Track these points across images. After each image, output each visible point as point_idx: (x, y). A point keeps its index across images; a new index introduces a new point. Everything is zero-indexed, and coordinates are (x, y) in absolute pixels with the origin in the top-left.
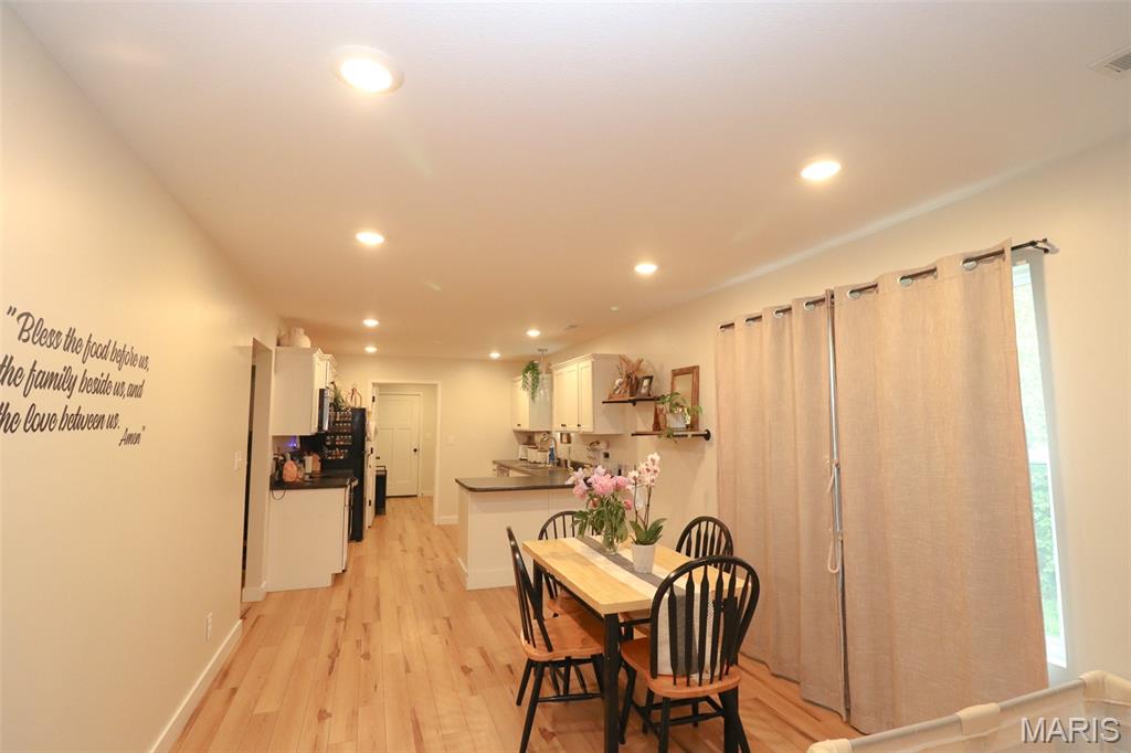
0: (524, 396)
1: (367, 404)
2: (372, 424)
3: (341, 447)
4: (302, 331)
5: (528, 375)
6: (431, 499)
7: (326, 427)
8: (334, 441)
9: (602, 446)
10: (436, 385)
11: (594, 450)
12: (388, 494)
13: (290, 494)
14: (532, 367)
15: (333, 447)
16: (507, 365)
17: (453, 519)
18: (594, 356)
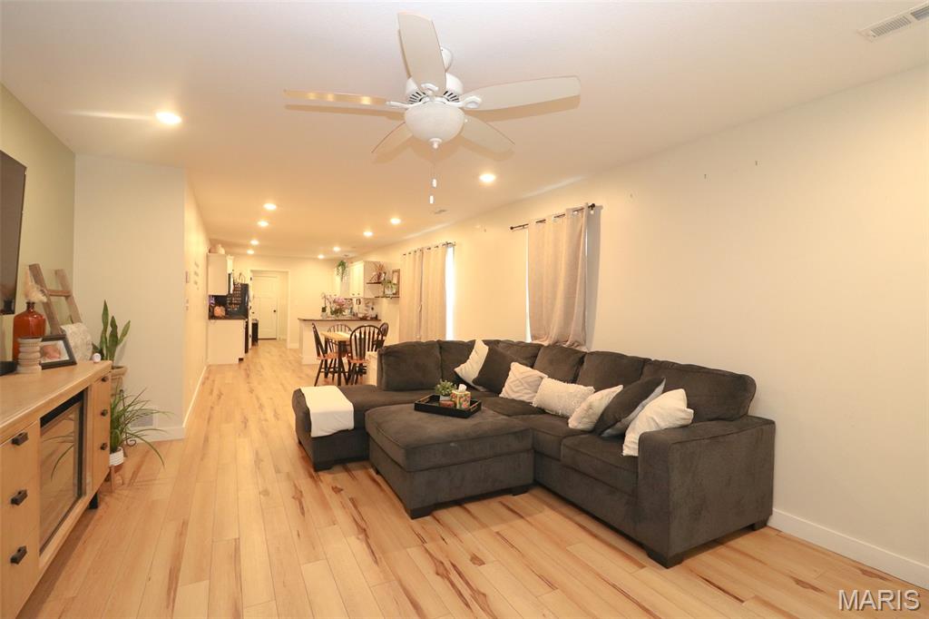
0: (338, 279)
1: (248, 282)
2: (251, 292)
3: (235, 304)
4: (220, 246)
5: (340, 268)
6: (285, 340)
7: (231, 292)
8: (231, 300)
9: (370, 304)
10: (287, 272)
11: (367, 306)
12: (259, 337)
13: (218, 321)
14: (342, 264)
15: (231, 304)
16: (329, 261)
17: (296, 346)
18: (366, 262)
